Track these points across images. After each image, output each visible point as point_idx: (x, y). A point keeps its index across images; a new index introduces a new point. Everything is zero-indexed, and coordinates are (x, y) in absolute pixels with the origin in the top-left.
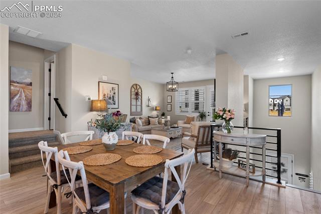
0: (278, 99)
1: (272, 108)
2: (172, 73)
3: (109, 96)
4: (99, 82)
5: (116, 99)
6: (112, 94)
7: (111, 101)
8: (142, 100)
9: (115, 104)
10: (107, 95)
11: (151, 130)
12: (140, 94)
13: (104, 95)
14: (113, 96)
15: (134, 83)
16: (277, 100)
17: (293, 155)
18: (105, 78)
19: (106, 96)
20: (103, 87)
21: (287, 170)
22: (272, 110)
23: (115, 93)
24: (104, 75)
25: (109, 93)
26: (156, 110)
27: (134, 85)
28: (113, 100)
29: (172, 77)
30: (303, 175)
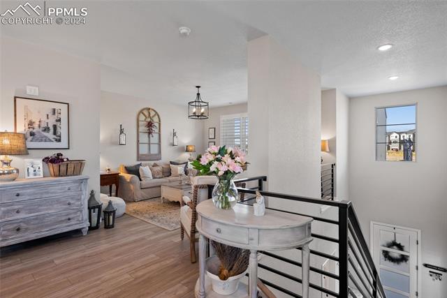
0: (406, 133)
1: (398, 148)
2: (198, 87)
3: (43, 125)
4: (15, 98)
5: (63, 131)
6: (51, 122)
7: (50, 135)
8: (160, 135)
9: (60, 141)
10: (37, 123)
11: (160, 186)
12: (157, 125)
13: (31, 124)
14: (55, 127)
15: (145, 107)
16: (405, 135)
17: (419, 231)
18: (32, 91)
19: (36, 126)
20: (26, 107)
21: (408, 256)
22: (397, 150)
23: (59, 120)
24: (29, 85)
25: (44, 119)
26: (187, 151)
27: (144, 109)
28: (55, 133)
29: (198, 94)
30: (437, 268)
